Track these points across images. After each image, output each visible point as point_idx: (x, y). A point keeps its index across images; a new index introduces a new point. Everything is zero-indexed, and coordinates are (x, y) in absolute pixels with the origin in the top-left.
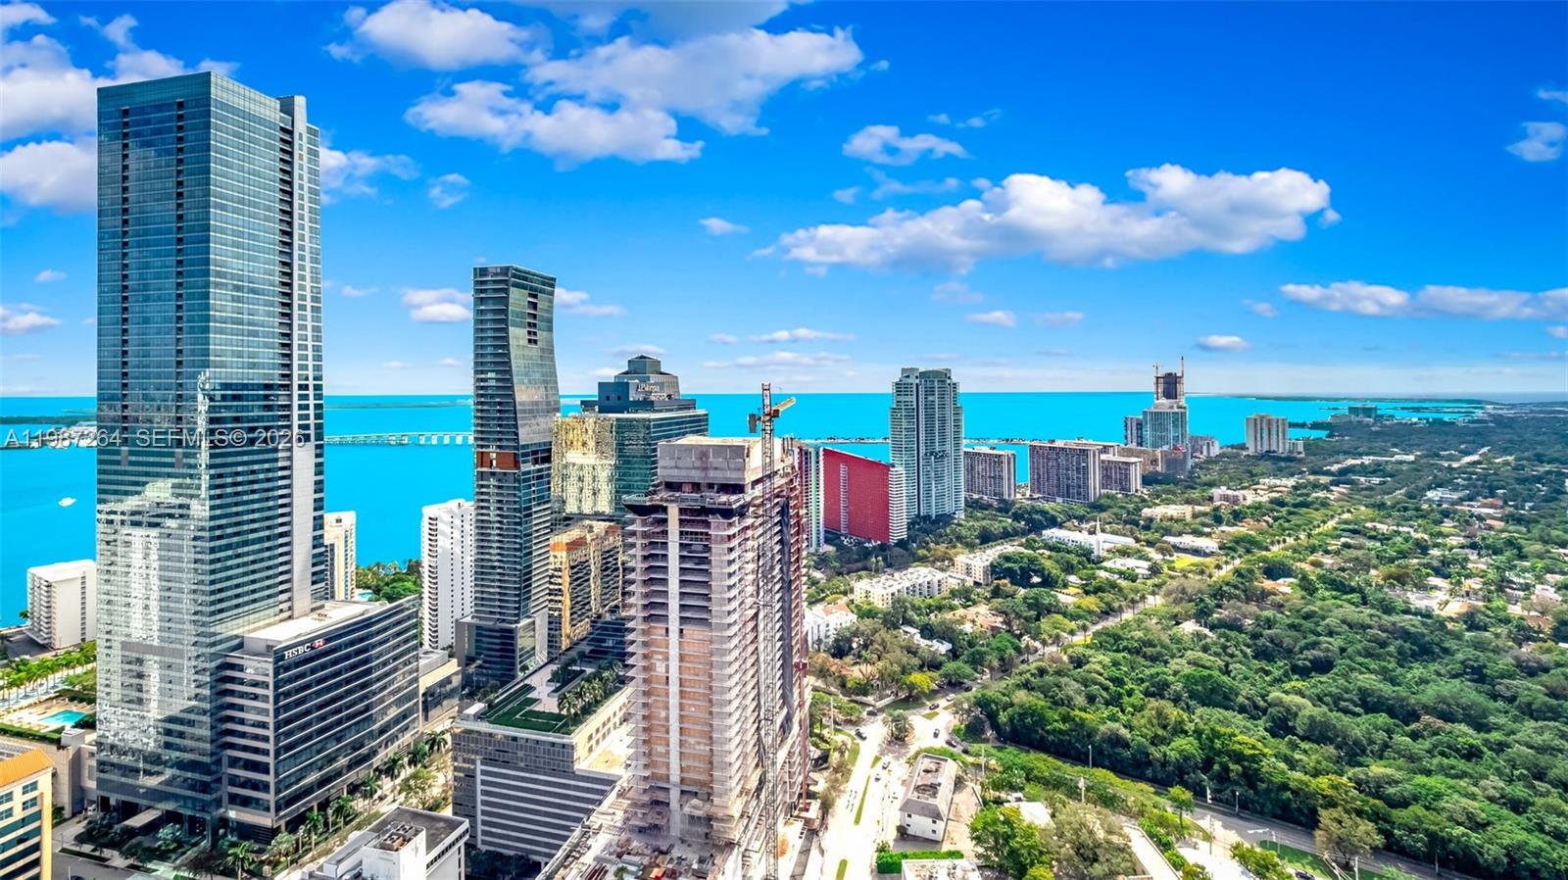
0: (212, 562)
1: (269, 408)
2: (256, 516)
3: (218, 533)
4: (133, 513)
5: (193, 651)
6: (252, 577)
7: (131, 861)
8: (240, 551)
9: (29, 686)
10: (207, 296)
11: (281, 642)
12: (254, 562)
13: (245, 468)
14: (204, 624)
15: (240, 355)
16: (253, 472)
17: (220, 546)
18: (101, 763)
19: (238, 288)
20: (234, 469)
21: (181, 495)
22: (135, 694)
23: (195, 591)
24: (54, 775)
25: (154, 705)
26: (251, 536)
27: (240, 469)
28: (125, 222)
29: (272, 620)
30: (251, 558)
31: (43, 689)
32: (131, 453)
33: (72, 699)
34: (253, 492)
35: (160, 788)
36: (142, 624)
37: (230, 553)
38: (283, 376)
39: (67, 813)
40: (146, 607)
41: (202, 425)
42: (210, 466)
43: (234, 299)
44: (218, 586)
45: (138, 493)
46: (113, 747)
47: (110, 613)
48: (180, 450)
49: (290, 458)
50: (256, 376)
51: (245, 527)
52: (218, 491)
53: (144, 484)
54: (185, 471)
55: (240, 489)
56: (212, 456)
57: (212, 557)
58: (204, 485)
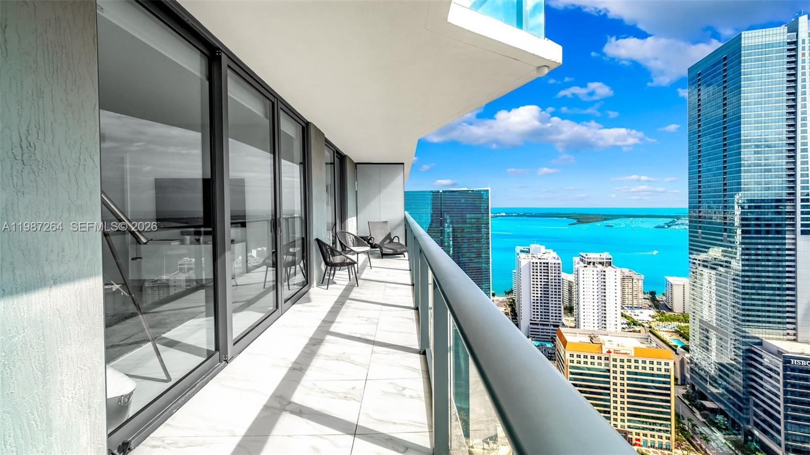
0: (743, 294)
1: (779, 213)
2: (771, 274)
3: (747, 279)
4: (704, 261)
5: (734, 337)
6: (767, 308)
7: (705, 420)
8: (760, 292)
9: (667, 323)
10: (739, 154)
11: (788, 353)
12: (769, 300)
13: (763, 247)
14: (739, 325)
15: (759, 183)
16: (768, 249)
17: (748, 287)
18: (691, 369)
19: (757, 146)
20: (756, 246)
21: (726, 256)
22: (705, 345)
23: (734, 306)
24: (675, 364)
25: (714, 354)
26: (767, 285)
27: (760, 247)
28: (699, 126)
29: (781, 337)
30: (767, 297)
31: (670, 327)
32: (703, 233)
33: (680, 336)
34: (768, 260)
35: (717, 395)
36: (709, 314)
37: (754, 291)
38: (789, 194)
39: (679, 382)
40: (710, 307)
41: (737, 222)
42: (742, 243)
43: (755, 153)
44: (747, 307)
45: (706, 252)
46: (696, 364)
47: (694, 304)
48: (726, 234)
49: (795, 244)
50: (771, 195)
51: (763, 280)
52: (747, 257)
53: (709, 248)
54: (728, 244)
55: (760, 258)
56: (743, 238)
57: (743, 291)
58: (739, 253)
